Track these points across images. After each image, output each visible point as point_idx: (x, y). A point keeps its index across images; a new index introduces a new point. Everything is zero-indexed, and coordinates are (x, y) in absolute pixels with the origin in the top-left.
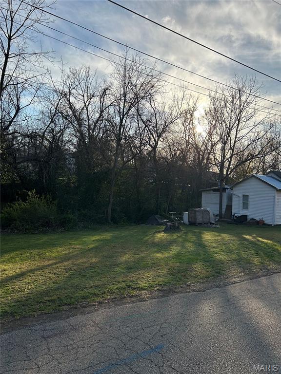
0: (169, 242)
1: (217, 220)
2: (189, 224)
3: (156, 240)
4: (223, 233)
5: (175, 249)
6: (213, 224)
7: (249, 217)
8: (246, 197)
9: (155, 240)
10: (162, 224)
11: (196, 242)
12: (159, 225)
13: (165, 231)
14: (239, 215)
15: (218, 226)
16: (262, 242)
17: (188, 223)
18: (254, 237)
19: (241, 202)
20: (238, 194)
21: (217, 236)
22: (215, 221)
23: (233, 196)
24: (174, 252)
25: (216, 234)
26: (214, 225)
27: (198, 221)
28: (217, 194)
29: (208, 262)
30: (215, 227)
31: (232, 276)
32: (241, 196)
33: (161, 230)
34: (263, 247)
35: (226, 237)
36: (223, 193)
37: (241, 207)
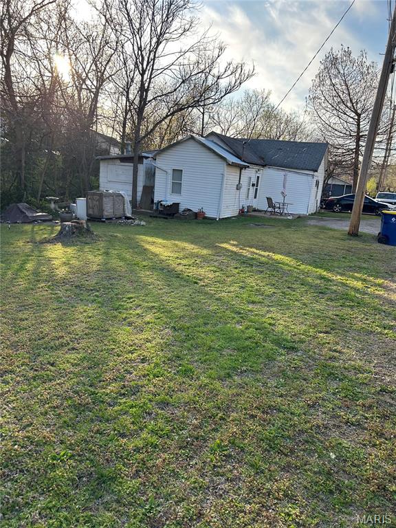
2: (89, 220)
6: (130, 218)
7: (182, 208)
8: (178, 173)
10: (34, 221)
12: (29, 223)
17: (86, 218)
19: (170, 181)
20: (164, 168)
23: (157, 171)
28: (129, 167)
30: (138, 225)
32: (170, 172)
36: (139, 165)
37: (169, 190)
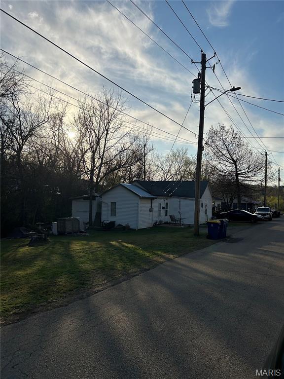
0: (33, 257)
1: (87, 228)
2: (58, 235)
3: (19, 255)
4: (92, 241)
5: (39, 263)
6: (83, 232)
7: (117, 224)
8: (114, 204)
9: (17, 256)
10: (26, 237)
11: (63, 253)
12: (24, 238)
13: (30, 245)
14: (108, 222)
15: (87, 234)
16: (126, 247)
17: (57, 233)
18: (119, 243)
19: (110, 209)
20: (106, 202)
21: (86, 245)
22: (85, 229)
23: (103, 204)
24: (37, 267)
25: (85, 242)
26: (84, 234)
27: (67, 230)
28: (87, 203)
29: (73, 273)
30: (84, 236)
31: (96, 285)
32: (110, 204)
33: (25, 243)
34: (126, 252)
35: (94, 244)
36: (93, 201)
37: (110, 214)
